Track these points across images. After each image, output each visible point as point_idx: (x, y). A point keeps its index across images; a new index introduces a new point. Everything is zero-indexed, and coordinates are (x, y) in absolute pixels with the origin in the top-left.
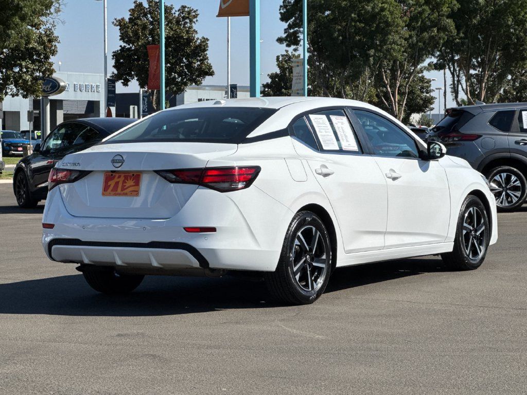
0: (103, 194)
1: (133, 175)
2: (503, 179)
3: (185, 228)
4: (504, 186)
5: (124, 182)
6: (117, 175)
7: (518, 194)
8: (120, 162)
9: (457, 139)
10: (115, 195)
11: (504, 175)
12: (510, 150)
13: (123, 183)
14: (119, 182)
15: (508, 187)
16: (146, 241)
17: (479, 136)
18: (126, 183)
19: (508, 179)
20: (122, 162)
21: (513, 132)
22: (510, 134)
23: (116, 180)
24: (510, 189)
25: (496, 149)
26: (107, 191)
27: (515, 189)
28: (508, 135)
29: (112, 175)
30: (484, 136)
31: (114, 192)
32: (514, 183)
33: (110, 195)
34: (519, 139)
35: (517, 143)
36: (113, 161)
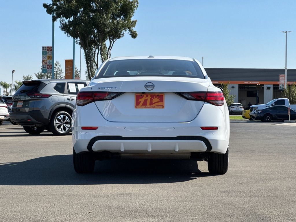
0: (136, 107)
1: (158, 95)
2: (62, 118)
3: (201, 128)
4: (62, 121)
5: (151, 99)
6: (145, 95)
7: (69, 126)
8: (152, 87)
9: (39, 97)
10: (146, 108)
11: (62, 116)
12: (65, 103)
13: (150, 101)
14: (147, 99)
15: (64, 122)
16: (175, 136)
17: (50, 95)
18: (153, 100)
19: (64, 118)
20: (153, 87)
21: (65, 94)
22: (64, 95)
23: (144, 98)
24: (65, 123)
25: (59, 102)
26: (138, 105)
27: (67, 123)
28: (63, 95)
29: (141, 95)
30: (53, 95)
31: (145, 106)
32: (66, 120)
33: (141, 107)
34: (69, 97)
35: (68, 99)
36: (146, 86)
